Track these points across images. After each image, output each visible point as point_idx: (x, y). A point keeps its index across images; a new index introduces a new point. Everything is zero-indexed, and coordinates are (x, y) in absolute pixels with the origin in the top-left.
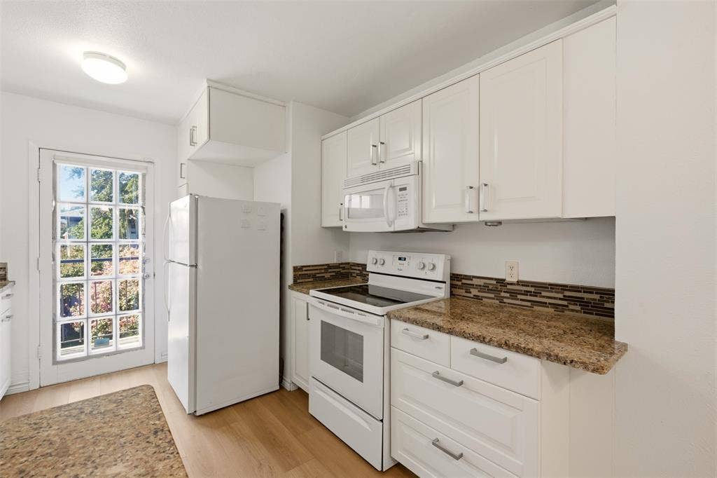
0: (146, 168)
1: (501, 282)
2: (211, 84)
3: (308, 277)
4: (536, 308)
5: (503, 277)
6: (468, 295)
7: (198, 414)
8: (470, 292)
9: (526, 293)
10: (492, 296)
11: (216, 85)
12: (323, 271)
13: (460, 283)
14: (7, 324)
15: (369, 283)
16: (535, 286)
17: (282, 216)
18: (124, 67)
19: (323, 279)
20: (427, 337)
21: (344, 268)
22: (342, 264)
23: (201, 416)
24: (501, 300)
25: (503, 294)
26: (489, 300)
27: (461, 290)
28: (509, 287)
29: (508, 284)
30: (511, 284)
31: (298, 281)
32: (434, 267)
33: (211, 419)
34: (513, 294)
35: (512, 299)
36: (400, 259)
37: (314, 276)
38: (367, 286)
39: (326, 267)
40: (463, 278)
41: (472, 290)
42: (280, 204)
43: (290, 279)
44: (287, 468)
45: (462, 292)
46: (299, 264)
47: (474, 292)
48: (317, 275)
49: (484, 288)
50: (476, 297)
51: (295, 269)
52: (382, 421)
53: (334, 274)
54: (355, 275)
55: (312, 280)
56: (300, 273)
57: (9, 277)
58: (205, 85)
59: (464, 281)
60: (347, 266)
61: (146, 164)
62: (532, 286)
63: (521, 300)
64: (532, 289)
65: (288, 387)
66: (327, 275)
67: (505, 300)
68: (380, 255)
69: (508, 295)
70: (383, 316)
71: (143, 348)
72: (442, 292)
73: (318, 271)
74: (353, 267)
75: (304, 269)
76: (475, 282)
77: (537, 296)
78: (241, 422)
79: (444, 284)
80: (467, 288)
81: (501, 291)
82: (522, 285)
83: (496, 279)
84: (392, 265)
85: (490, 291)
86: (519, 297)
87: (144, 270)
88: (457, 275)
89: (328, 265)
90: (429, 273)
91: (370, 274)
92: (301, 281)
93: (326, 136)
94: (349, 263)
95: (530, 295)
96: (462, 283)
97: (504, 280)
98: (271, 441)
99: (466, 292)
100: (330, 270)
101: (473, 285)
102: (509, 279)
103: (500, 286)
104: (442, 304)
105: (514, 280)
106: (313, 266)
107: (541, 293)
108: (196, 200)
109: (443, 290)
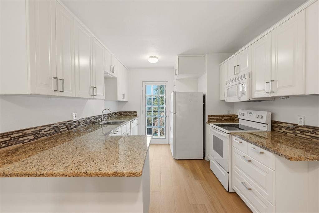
0: (166, 83)
1: (296, 125)
2: (179, 56)
3: (214, 119)
4: (314, 140)
5: (297, 123)
6: (281, 131)
7: (176, 159)
8: (281, 130)
9: (308, 132)
10: (292, 132)
11: (180, 56)
12: (221, 117)
13: (277, 125)
14: (137, 126)
15: (239, 123)
16: (313, 129)
17: (204, 97)
18: (157, 58)
19: (221, 121)
20: (241, 142)
21: (231, 117)
22: (230, 115)
23: (177, 160)
24: (296, 134)
25: (297, 132)
26: (290, 133)
27: (278, 129)
28: (300, 128)
29: (299, 127)
30: (301, 127)
31: (210, 121)
32: (262, 117)
33: (180, 161)
34: (302, 132)
35: (301, 134)
36: (250, 113)
37: (217, 119)
38: (238, 124)
39: (222, 116)
40: (279, 123)
41: (282, 129)
42: (203, 92)
43: (207, 120)
44: (196, 179)
45: (278, 130)
46: (210, 114)
47: (283, 130)
48: (218, 119)
49: (287, 128)
50: (284, 132)
51: (209, 116)
52: (228, 173)
53: (226, 119)
54: (236, 120)
55: (216, 120)
56: (211, 118)
57: (138, 115)
58: (177, 56)
59: (279, 124)
60: (233, 116)
61: (165, 82)
62: (311, 128)
63: (306, 135)
64: (311, 130)
65: (206, 159)
66: (223, 119)
67: (298, 135)
68: (243, 112)
69: (299, 132)
70: (229, 134)
71: (165, 138)
72: (267, 128)
73: (219, 117)
74: (236, 117)
75: (212, 116)
76: (283, 125)
77: (314, 134)
78: (187, 164)
79: (267, 125)
80: (280, 127)
81: (296, 130)
82: (306, 128)
83: (293, 124)
84: (247, 117)
85: (291, 130)
86: (305, 133)
87: (165, 115)
88: (276, 121)
89: (223, 115)
90: (260, 119)
91: (240, 120)
92: (211, 121)
93: (221, 64)
94: (234, 115)
95: (310, 133)
96: (278, 125)
97: (297, 125)
98: (194, 172)
99: (280, 130)
100: (224, 117)
101: (283, 126)
102: (300, 124)
103: (295, 127)
104: (266, 134)
105: (302, 125)
106: (216, 115)
107: (316, 132)
108: (175, 93)
109: (266, 128)
